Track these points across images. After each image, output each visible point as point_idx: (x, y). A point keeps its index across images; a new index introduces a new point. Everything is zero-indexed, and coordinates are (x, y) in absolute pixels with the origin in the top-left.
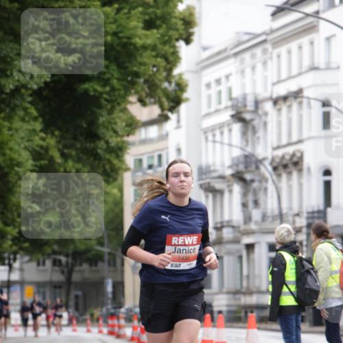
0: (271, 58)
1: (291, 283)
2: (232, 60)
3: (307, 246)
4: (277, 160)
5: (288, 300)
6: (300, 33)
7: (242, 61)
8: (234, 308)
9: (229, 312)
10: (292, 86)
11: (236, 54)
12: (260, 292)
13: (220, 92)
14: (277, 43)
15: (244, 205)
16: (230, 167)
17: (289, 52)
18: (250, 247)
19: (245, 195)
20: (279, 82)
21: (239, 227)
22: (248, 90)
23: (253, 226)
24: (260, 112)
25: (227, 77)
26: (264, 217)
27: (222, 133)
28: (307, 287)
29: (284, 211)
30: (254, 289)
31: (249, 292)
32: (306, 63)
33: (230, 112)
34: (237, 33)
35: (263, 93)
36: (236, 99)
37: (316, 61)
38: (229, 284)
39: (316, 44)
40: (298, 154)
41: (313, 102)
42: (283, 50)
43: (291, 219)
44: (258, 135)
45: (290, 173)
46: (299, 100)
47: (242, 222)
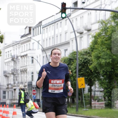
0: (20, 47)
1: (23, 98)
2: (12, 47)
3: (28, 89)
4: (21, 70)
5: (22, 102)
6: (27, 42)
7: (14, 47)
8: (11, 103)
9: (10, 104)
10: (25, 53)
11: (13, 46)
12: (17, 100)
13: (9, 54)
14: (22, 44)
15: (14, 80)
16: (11, 71)
17: (27, 45)
18: (15, 90)
19: (14, 78)
20: (22, 52)
21: (12, 85)
22: (15, 54)
23: (16, 85)
24: (18, 59)
25: (11, 51)
26: (18, 83)
27: (9, 63)
28: (26, 99)
29: (23, 82)
30: (15, 99)
31: (14, 100)
32: (28, 48)
33: (11, 59)
34: (13, 41)
35: (18, 55)
36: (13, 56)
37: (30, 48)
38: (10, 98)
39: (30, 44)
40: (26, 69)
41: (29, 57)
42: (23, 45)
43: (24, 83)
44: (17, 64)
45: (24, 73)
46: (26, 57)
47: (13, 84)
